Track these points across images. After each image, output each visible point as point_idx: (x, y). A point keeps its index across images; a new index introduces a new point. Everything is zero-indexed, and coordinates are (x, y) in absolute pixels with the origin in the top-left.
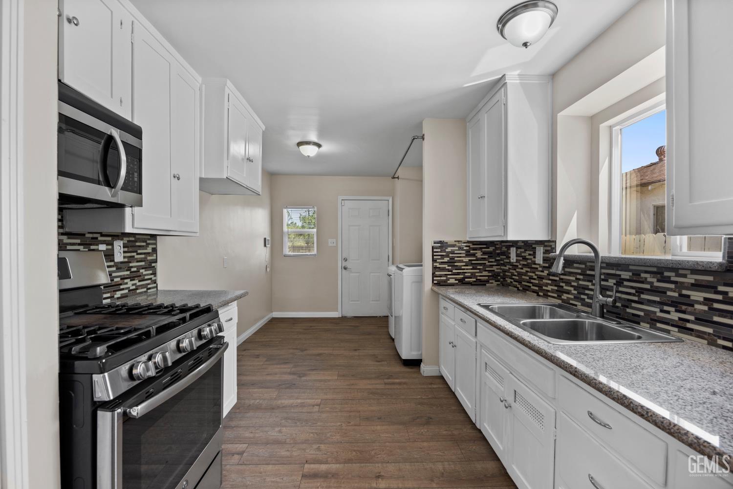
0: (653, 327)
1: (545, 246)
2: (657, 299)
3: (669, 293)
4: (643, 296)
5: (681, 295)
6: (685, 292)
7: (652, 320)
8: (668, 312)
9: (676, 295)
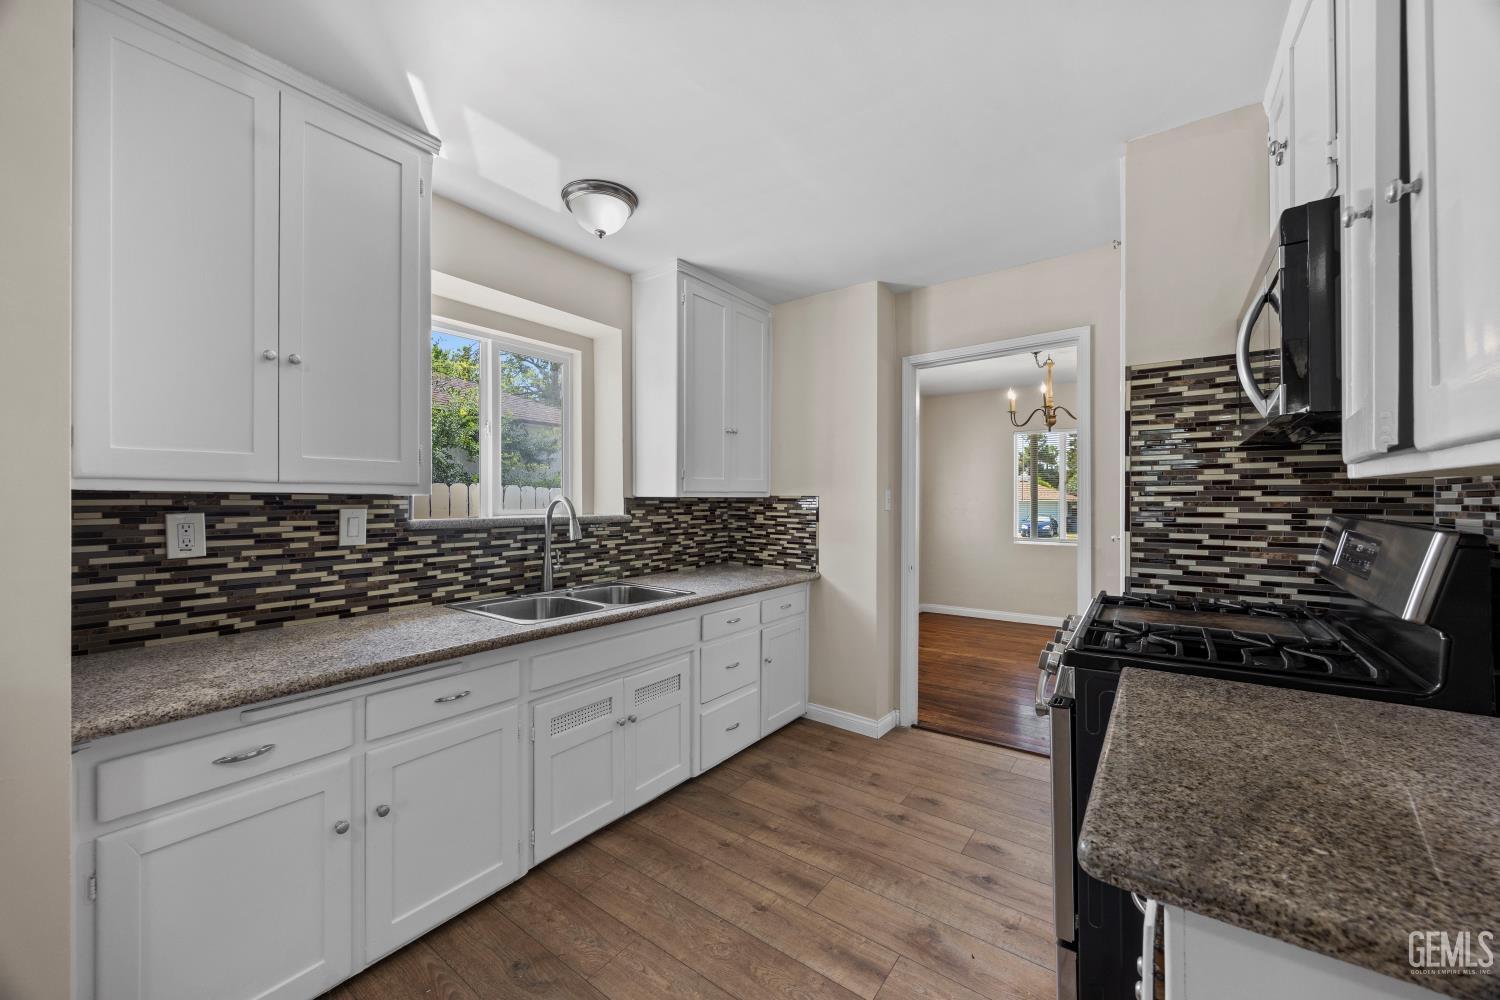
0: (579, 582)
1: (372, 507)
2: (583, 555)
3: (593, 547)
4: (568, 556)
5: (601, 546)
6: (604, 543)
7: (577, 576)
8: (592, 564)
9: (597, 546)
